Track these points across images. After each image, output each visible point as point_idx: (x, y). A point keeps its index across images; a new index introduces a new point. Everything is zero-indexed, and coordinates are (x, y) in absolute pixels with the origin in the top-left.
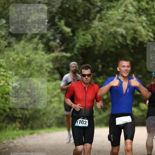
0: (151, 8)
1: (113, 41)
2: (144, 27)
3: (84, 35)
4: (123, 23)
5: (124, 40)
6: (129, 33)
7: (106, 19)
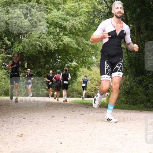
0: (55, 32)
1: (35, 49)
2: (51, 42)
3: (18, 46)
4: (40, 39)
5: (40, 48)
6: (44, 45)
7: (31, 37)
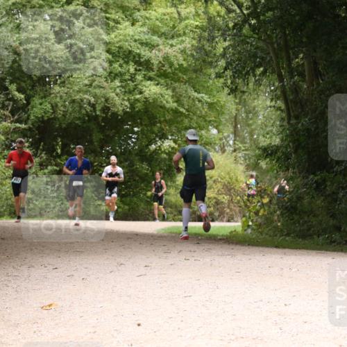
0: (125, 73)
1: (80, 112)
2: (117, 95)
3: (41, 104)
4: (90, 89)
5: (92, 109)
6: (99, 101)
7: (70, 84)
